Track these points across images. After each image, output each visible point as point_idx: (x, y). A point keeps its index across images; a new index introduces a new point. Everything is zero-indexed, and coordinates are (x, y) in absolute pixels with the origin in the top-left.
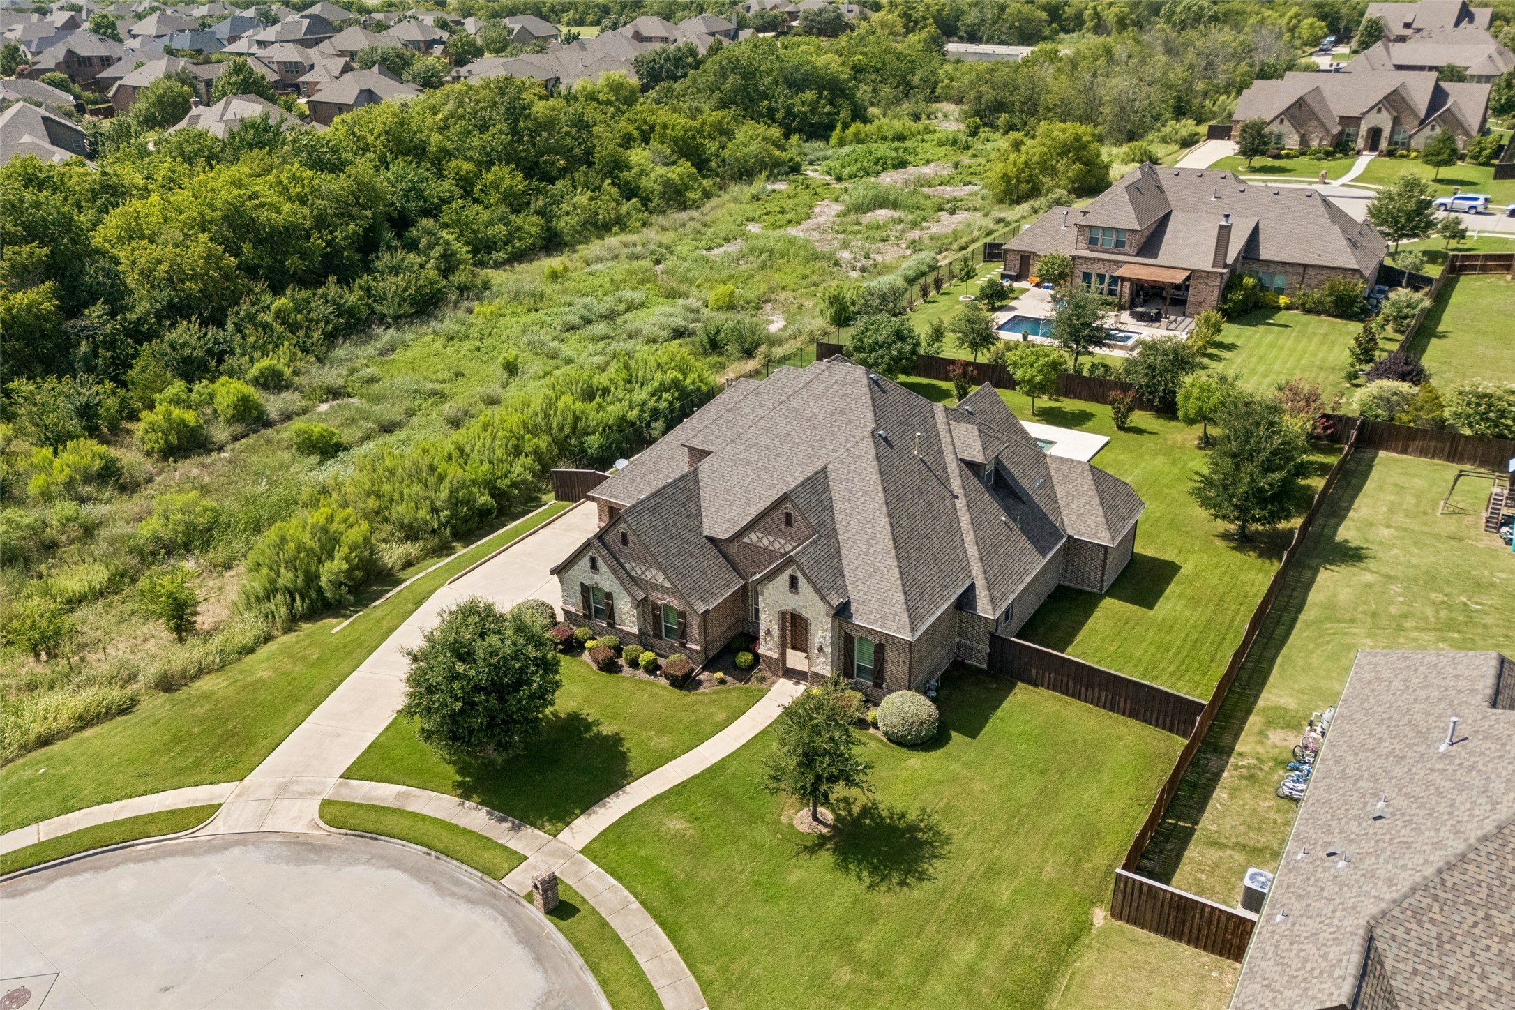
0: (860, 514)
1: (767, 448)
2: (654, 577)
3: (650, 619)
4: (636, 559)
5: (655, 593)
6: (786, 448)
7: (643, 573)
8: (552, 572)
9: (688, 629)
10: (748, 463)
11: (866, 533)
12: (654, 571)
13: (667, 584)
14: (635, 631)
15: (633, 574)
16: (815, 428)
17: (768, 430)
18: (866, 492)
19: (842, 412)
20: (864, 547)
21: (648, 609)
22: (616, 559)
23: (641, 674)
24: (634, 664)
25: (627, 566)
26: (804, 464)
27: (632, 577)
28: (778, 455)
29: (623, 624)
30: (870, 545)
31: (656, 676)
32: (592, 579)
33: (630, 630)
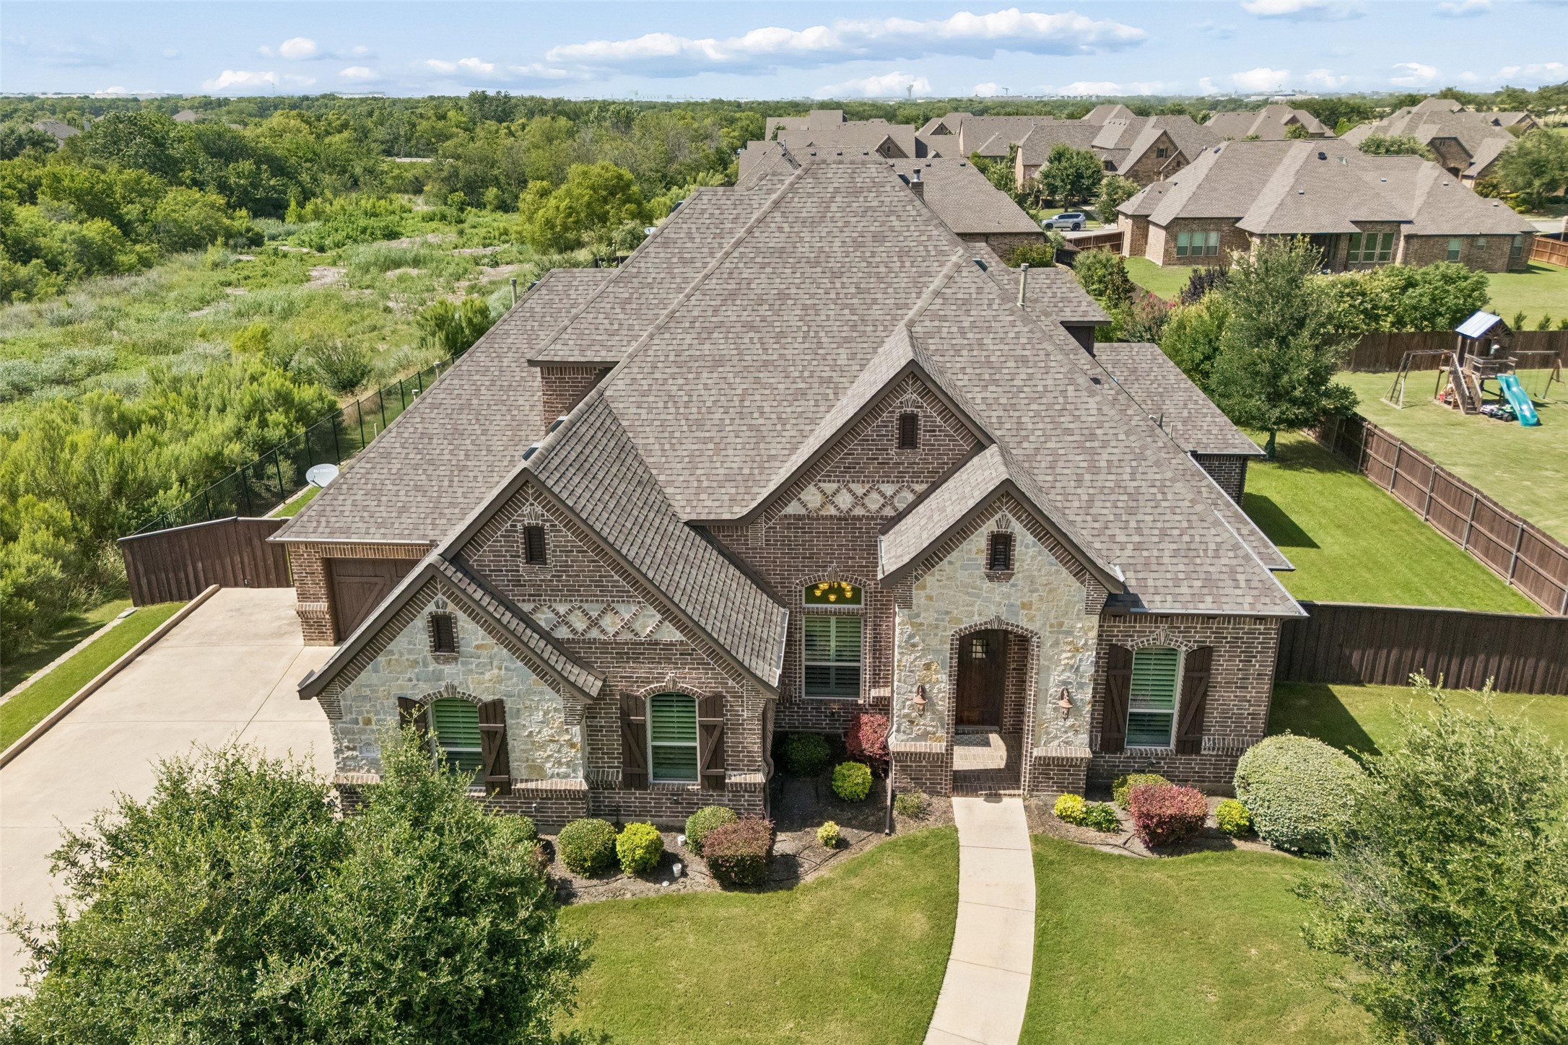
0: (1032, 400)
1: (750, 327)
2: (627, 626)
3: (615, 742)
4: (571, 592)
5: (629, 669)
6: (792, 317)
7: (594, 623)
8: (305, 693)
9: (729, 740)
10: (719, 362)
11: (1069, 432)
12: (626, 612)
13: (671, 634)
14: (578, 782)
15: (563, 633)
16: (837, 275)
17: (733, 295)
18: (1024, 361)
19: (879, 238)
20: (1080, 460)
21: (610, 719)
22: (511, 607)
23: (629, 886)
24: (605, 865)
25: (544, 618)
26: (847, 340)
27: (558, 645)
28: (780, 336)
29: (538, 772)
30: (1093, 452)
31: (673, 879)
32: (438, 677)
33: (561, 785)
